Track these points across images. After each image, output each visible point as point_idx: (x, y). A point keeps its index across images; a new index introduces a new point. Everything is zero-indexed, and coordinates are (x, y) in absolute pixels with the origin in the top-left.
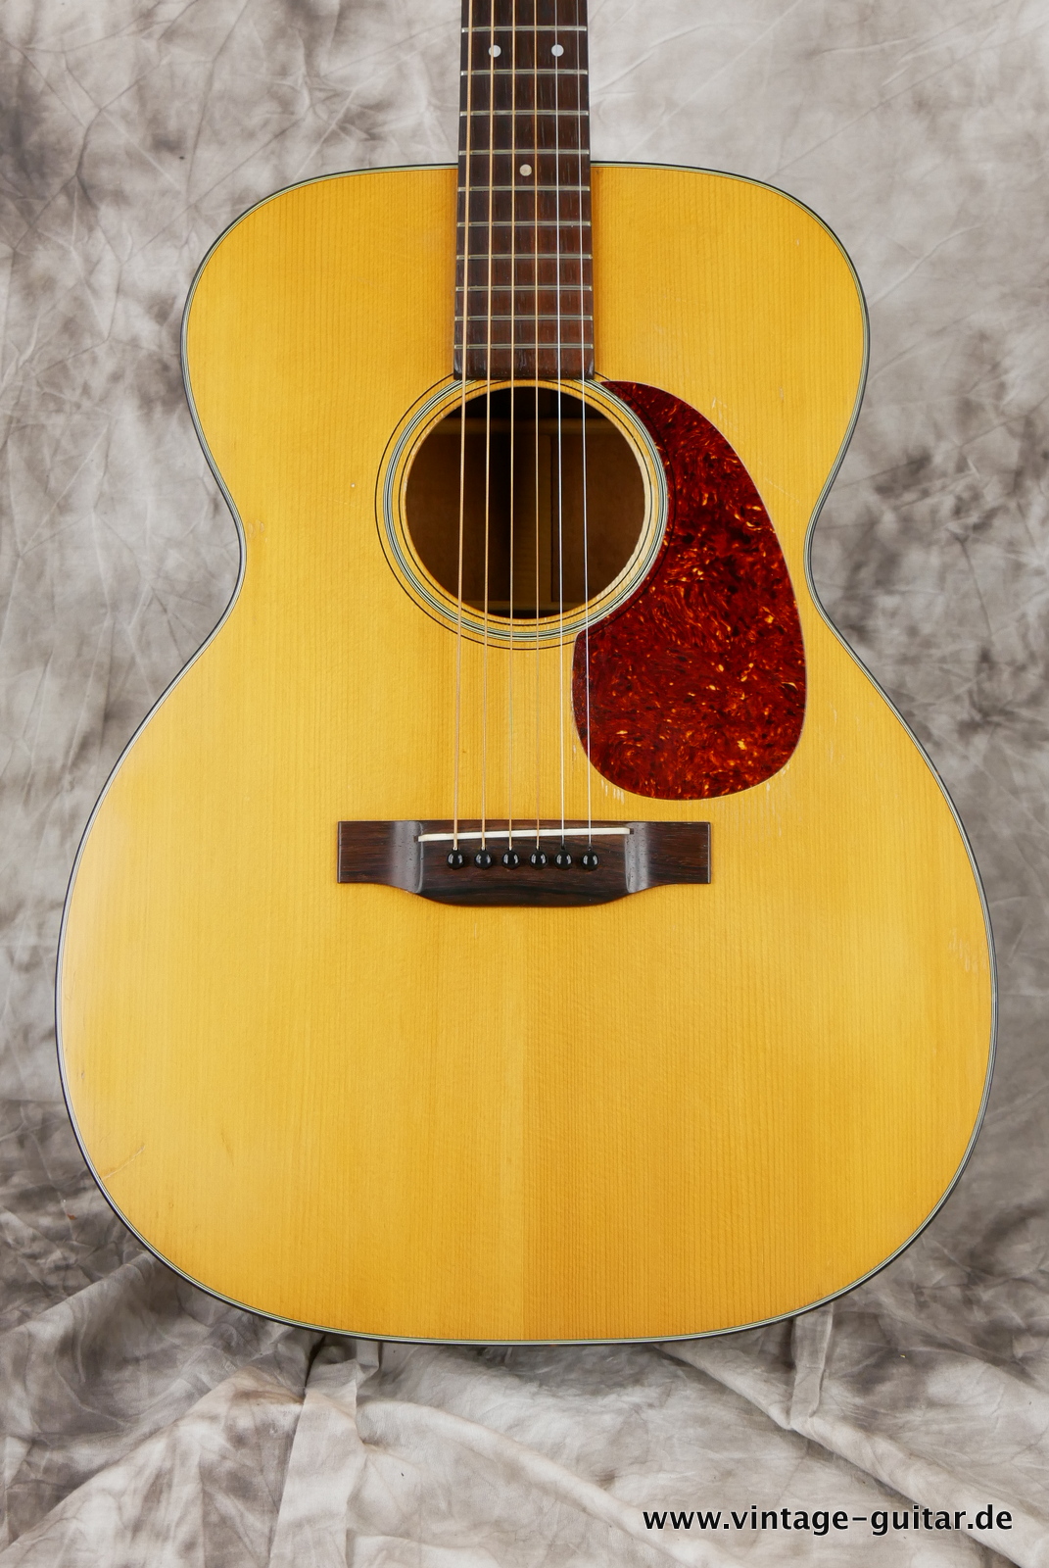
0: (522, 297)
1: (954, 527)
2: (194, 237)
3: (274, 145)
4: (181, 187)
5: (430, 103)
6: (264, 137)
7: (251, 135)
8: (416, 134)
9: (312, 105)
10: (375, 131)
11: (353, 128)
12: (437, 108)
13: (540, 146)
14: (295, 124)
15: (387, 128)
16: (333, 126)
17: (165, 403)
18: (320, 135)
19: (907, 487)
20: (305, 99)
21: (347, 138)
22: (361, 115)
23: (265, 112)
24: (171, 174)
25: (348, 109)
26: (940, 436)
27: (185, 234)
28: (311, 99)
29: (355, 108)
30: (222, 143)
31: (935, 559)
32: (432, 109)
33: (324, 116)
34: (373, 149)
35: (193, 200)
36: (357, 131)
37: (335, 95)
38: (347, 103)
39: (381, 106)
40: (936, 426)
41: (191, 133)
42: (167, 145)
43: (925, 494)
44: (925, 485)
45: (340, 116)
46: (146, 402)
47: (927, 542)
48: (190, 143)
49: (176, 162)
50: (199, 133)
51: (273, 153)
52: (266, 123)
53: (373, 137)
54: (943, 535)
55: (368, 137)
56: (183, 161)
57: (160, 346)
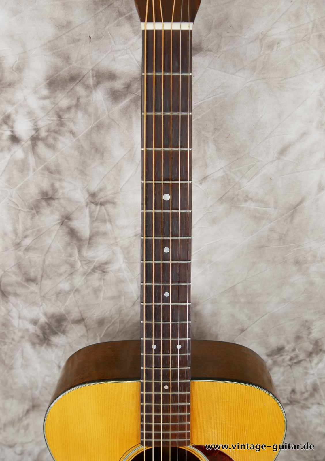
0: (165, 426)
1: (289, 363)
2: (44, 304)
3: (69, 277)
4: (37, 291)
5: (124, 261)
6: (66, 275)
7: (61, 275)
8: (119, 270)
9: (82, 265)
10: (105, 270)
11: (97, 270)
12: (126, 263)
13: (172, 380)
14: (76, 271)
15: (108, 269)
16: (90, 271)
17: (39, 344)
18: (85, 274)
19: (276, 354)
20: (79, 264)
21: (95, 273)
22: (99, 267)
23: (64, 268)
24: (33, 287)
25: (95, 266)
26: (288, 343)
27: (40, 303)
28: (81, 264)
29: (97, 265)
30: (50, 279)
31: (282, 369)
32: (125, 263)
33: (86, 268)
34: (104, 275)
35: (42, 294)
36: (98, 271)
37: (90, 262)
38: (94, 264)
39: (106, 263)
40: (287, 341)
41: (39, 277)
42: (30, 280)
43: (282, 356)
44: (282, 354)
45: (92, 267)
46: (33, 344)
47: (280, 366)
48: (39, 279)
49: (34, 285)
50: (42, 276)
51: (69, 279)
52: (66, 271)
53: (104, 272)
54: (285, 364)
55: (102, 272)
56: (37, 285)
57: (36, 331)
